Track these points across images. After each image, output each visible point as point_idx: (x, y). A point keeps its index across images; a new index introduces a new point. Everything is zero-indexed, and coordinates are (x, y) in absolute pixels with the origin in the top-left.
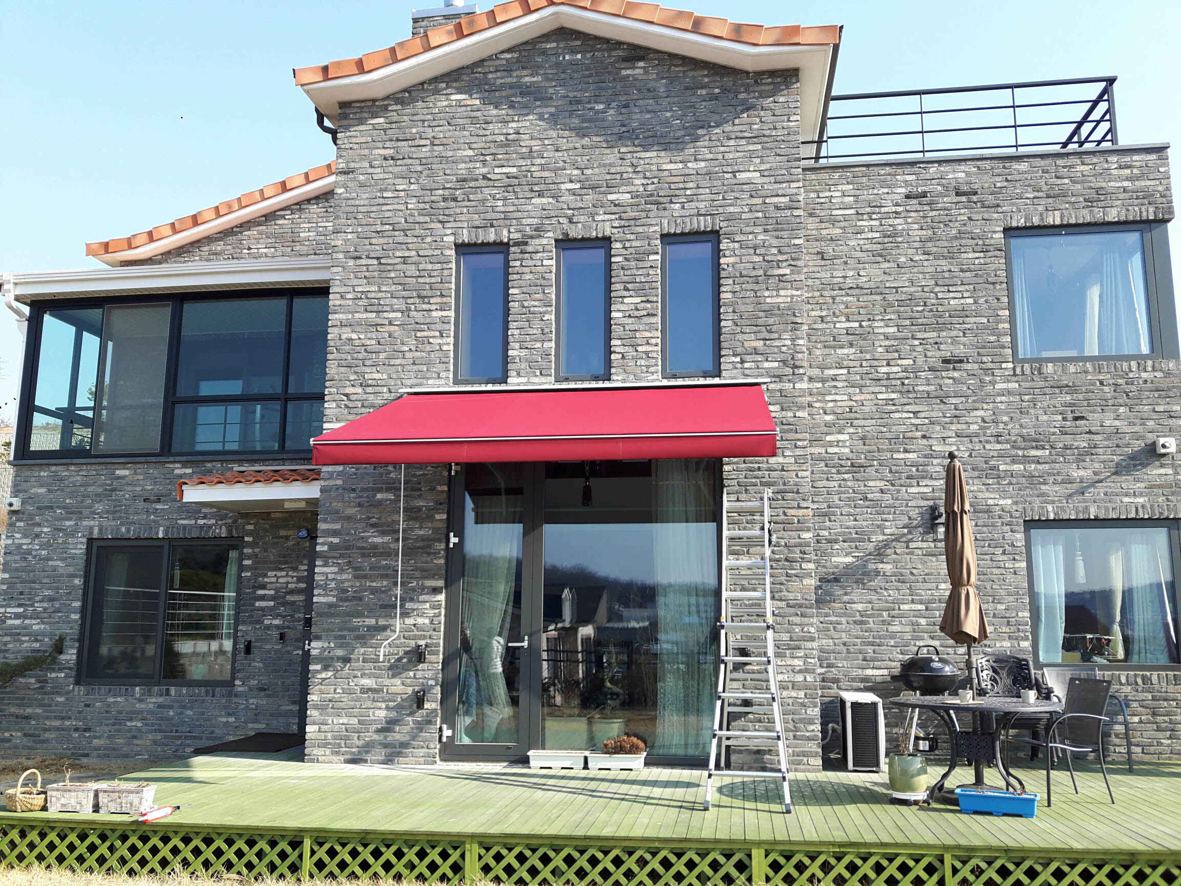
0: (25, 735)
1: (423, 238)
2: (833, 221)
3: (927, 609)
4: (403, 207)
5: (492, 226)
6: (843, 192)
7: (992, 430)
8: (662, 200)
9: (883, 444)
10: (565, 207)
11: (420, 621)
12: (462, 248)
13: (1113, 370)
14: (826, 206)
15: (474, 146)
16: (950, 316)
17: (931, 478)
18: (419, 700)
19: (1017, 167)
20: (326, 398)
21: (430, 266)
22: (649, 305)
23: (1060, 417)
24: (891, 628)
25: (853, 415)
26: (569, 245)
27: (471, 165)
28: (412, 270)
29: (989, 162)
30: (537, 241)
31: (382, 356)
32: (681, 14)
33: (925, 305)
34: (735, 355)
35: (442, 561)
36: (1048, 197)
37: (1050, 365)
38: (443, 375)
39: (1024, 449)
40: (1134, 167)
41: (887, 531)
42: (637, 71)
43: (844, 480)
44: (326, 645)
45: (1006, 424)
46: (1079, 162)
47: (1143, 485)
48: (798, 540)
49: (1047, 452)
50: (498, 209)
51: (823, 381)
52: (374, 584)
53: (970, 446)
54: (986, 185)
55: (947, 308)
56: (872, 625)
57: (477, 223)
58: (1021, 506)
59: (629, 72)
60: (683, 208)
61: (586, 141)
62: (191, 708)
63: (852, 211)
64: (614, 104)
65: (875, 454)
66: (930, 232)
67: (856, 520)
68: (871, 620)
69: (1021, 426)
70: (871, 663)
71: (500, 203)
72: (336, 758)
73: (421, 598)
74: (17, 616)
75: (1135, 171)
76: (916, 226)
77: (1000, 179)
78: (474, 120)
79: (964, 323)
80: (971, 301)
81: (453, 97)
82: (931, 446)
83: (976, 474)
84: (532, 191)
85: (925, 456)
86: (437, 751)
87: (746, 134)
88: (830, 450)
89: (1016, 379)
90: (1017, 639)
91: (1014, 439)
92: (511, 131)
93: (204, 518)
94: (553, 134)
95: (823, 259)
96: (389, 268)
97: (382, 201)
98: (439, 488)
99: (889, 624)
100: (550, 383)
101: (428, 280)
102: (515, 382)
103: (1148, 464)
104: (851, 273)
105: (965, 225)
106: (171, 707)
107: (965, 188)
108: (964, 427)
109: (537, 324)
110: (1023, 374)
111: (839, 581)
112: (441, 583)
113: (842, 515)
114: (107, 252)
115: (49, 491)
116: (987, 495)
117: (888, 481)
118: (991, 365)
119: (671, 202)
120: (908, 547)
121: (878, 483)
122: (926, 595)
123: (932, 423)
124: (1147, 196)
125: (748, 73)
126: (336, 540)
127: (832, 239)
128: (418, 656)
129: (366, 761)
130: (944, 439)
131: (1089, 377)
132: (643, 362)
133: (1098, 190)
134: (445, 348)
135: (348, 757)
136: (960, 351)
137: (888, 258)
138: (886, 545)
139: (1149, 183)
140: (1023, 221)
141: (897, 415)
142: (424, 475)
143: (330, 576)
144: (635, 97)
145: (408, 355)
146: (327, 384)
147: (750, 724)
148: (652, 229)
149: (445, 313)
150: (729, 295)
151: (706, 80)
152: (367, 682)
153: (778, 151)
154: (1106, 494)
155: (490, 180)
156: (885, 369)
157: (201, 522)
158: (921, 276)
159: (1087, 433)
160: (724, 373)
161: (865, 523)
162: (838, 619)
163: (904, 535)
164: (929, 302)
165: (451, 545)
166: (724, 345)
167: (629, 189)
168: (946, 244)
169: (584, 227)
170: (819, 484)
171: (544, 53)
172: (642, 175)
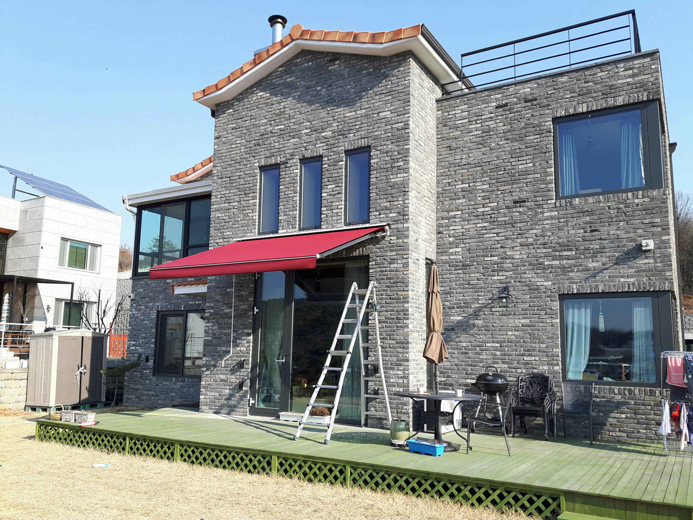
0: (137, 397)
1: (246, 165)
2: (456, 127)
3: (501, 346)
4: (239, 152)
5: (273, 156)
6: (461, 110)
7: (541, 241)
8: (346, 132)
9: (479, 252)
10: (303, 142)
11: (242, 349)
12: (263, 169)
13: (616, 199)
14: (452, 119)
15: (267, 117)
16: (519, 175)
17: (505, 271)
18: (241, 386)
19: (561, 80)
20: (210, 245)
21: (249, 179)
22: (338, 188)
23: (582, 231)
24: (481, 357)
25: (464, 237)
26: (306, 161)
27: (265, 127)
28: (242, 181)
29: (544, 79)
30: (291, 161)
31: (230, 223)
32: (348, 34)
33: (505, 170)
34: (376, 211)
35: (251, 320)
36: (579, 95)
37: (577, 199)
38: (253, 231)
39: (560, 251)
40: (635, 68)
41: (480, 302)
42: (336, 66)
43: (458, 274)
44: (208, 359)
45: (549, 237)
46: (599, 70)
47: (633, 270)
48: (402, 308)
49: (574, 252)
50: (276, 147)
51: (448, 218)
52: (225, 331)
53: (528, 251)
54: (542, 94)
55: (517, 170)
56: (470, 355)
57: (268, 155)
58: (557, 285)
59: (332, 67)
60: (355, 135)
61: (313, 107)
62: (193, 388)
63: (467, 120)
64: (325, 86)
65: (475, 258)
66: (509, 127)
67: (464, 296)
68: (470, 352)
69: (558, 237)
70: (470, 376)
71: (277, 144)
72: (210, 411)
73: (243, 338)
74: (134, 345)
75: (635, 71)
76: (501, 124)
77: (551, 88)
78: (267, 104)
79: (527, 179)
80: (531, 165)
81: (259, 94)
82: (505, 252)
83: (531, 267)
84: (290, 136)
85: (502, 258)
86: (248, 410)
87: (384, 92)
88: (452, 257)
89: (556, 209)
90: (552, 365)
91: (554, 245)
92: (282, 107)
93: (198, 301)
94: (299, 105)
95: (450, 150)
96: (234, 181)
97: (231, 150)
98: (251, 286)
99: (480, 354)
100: (296, 232)
101: (248, 186)
102: (282, 232)
103: (637, 257)
104: (465, 156)
105: (529, 119)
106: (185, 387)
107: (530, 97)
108: (525, 240)
109: (291, 203)
110: (560, 206)
111: (454, 330)
112: (250, 331)
113: (456, 293)
114: (178, 179)
115: (144, 290)
116: (537, 279)
117: (481, 273)
118: (541, 202)
119: (350, 133)
120: (491, 311)
121: (476, 275)
122: (500, 338)
123: (506, 239)
124: (643, 85)
125: (386, 57)
126: (212, 311)
127: (455, 138)
128: (241, 365)
129: (221, 413)
130: (513, 247)
131: (601, 205)
132: (335, 218)
133: (611, 87)
134: (254, 218)
135: (215, 411)
136: (524, 195)
137: (485, 145)
138: (480, 309)
139: (643, 77)
140: (563, 112)
141: (487, 236)
142: (245, 279)
143: (210, 328)
144: (334, 80)
145: (240, 222)
146: (210, 238)
147: (377, 404)
148: (341, 148)
149: (254, 201)
150: (374, 180)
151: (366, 65)
152: (222, 377)
153: (399, 98)
154: (609, 277)
155: (273, 133)
156: (481, 210)
157: (197, 302)
158: (503, 153)
159: (599, 239)
160: (371, 221)
161: (469, 298)
162: (453, 351)
163: (489, 304)
164: (507, 168)
165: (255, 313)
166: (371, 206)
167: (331, 129)
168: (518, 132)
169: (311, 151)
170: (445, 276)
171: (296, 65)
172: (336, 121)
